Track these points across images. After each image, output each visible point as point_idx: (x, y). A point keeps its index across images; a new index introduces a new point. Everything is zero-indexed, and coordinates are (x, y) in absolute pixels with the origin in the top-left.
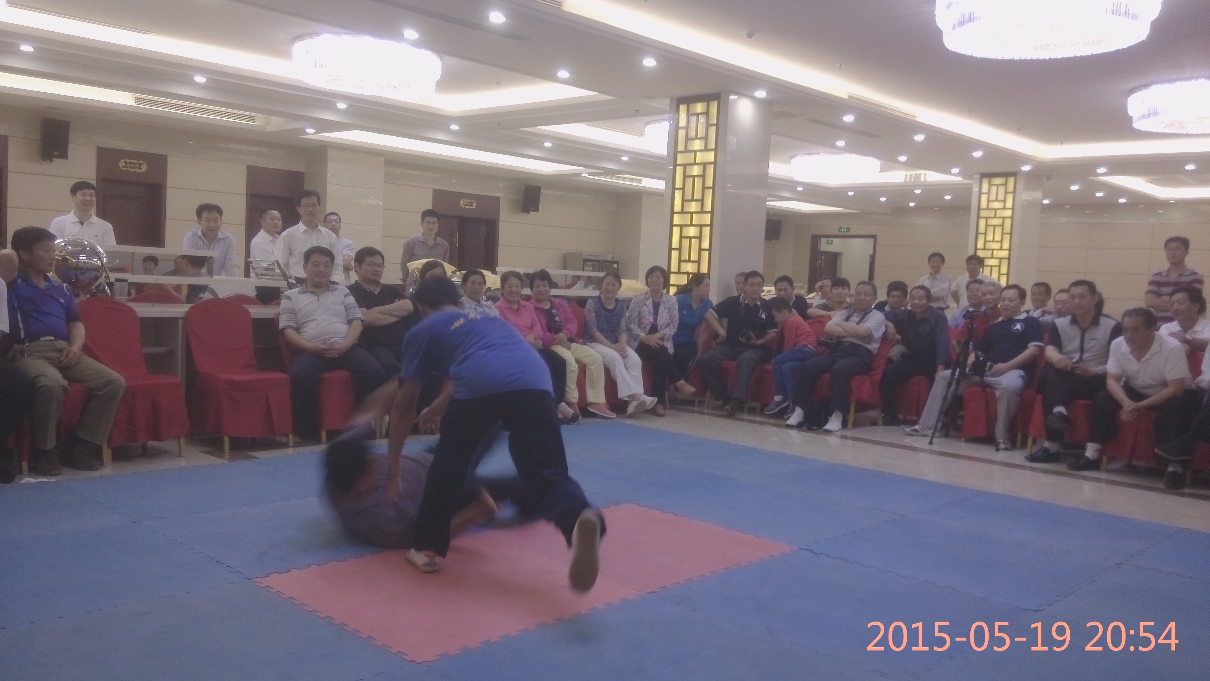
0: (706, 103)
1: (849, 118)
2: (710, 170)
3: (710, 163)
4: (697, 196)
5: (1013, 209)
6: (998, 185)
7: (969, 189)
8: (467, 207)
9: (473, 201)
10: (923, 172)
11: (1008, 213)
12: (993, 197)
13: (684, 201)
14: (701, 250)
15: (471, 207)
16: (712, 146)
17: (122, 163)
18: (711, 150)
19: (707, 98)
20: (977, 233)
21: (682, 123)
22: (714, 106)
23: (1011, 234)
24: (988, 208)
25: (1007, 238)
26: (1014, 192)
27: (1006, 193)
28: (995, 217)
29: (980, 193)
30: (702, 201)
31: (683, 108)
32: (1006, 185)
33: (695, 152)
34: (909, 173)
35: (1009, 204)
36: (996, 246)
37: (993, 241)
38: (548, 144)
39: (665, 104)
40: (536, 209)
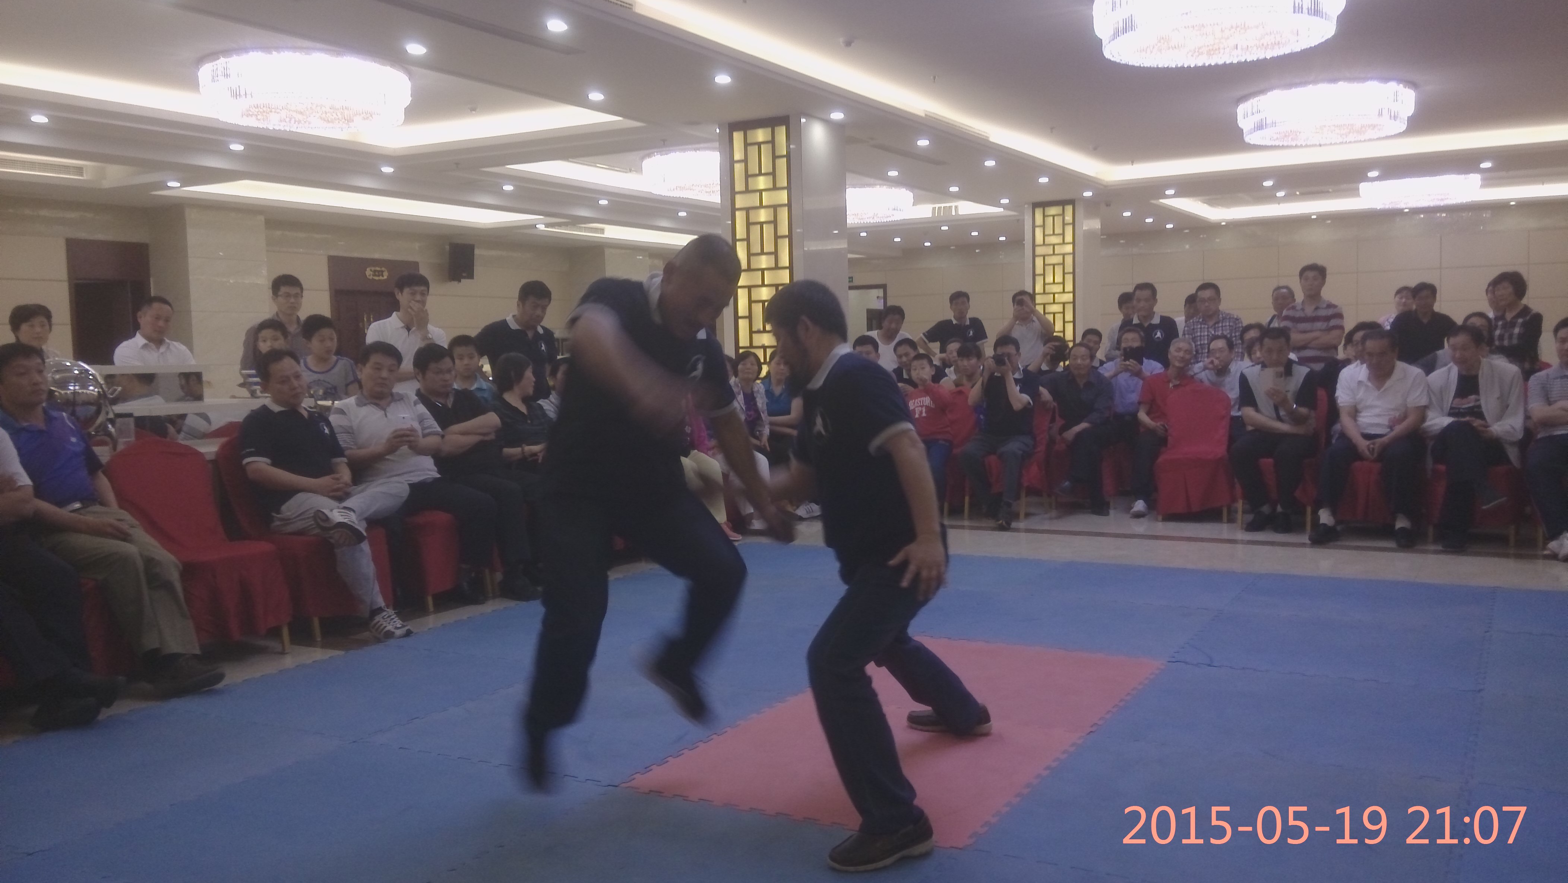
0: (769, 130)
1: (923, 143)
2: (784, 214)
3: (783, 205)
5: (1073, 243)
6: (1053, 216)
7: (1020, 222)
8: (377, 278)
9: (383, 269)
10: (953, 204)
11: (1069, 249)
12: (1049, 231)
13: (750, 254)
15: (381, 278)
16: (783, 181)
18: (782, 188)
19: (771, 123)
20: (1034, 275)
21: (738, 155)
22: (781, 132)
23: (1074, 273)
24: (1044, 244)
25: (1069, 278)
26: (1073, 223)
27: (1064, 224)
28: (1054, 254)
29: (1034, 227)
30: (775, 254)
31: (738, 137)
32: (1063, 215)
33: (761, 192)
34: (937, 206)
35: (1069, 238)
36: (1058, 288)
37: (1054, 283)
38: (508, 188)
40: (471, 276)
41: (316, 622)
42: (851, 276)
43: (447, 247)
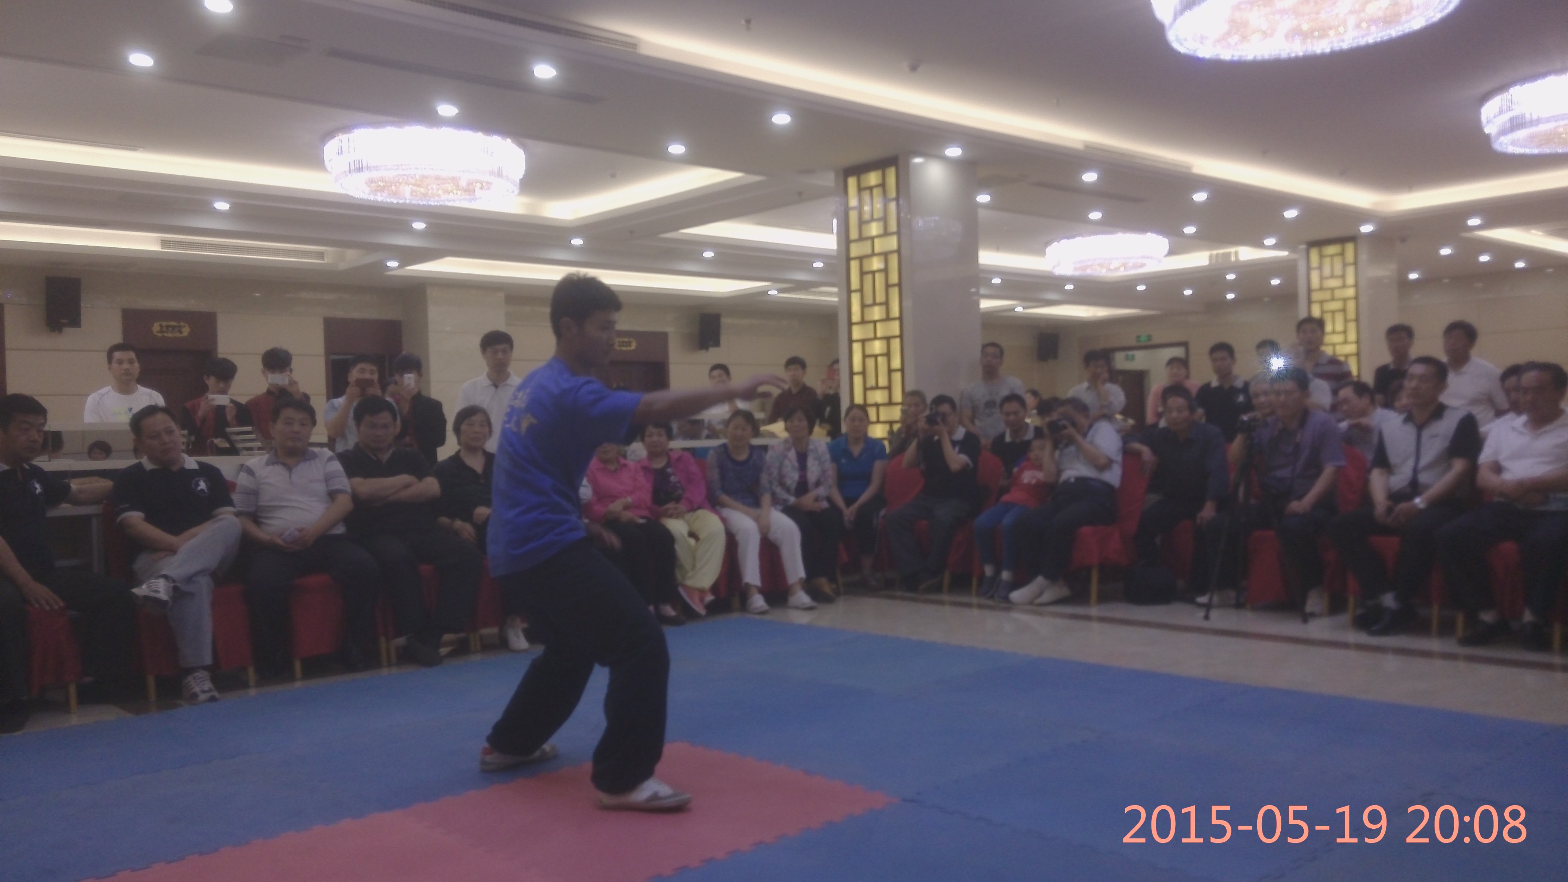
0: (880, 172)
1: (1090, 177)
2: (894, 260)
3: (892, 252)
4: (880, 298)
5: (1356, 286)
6: (1332, 256)
7: (1294, 265)
9: (633, 340)
10: (1232, 250)
11: (1351, 292)
12: (1327, 273)
13: (863, 306)
14: (890, 371)
16: (893, 227)
17: (156, 327)
18: (892, 234)
19: (881, 165)
21: (853, 202)
22: (891, 173)
23: (1357, 320)
24: (1321, 289)
25: (1352, 326)
26: (1355, 263)
27: (1345, 265)
28: (1333, 299)
29: (1309, 269)
30: (886, 304)
31: (852, 182)
32: (1342, 254)
33: (872, 239)
35: (1350, 280)
39: (828, 180)
40: (717, 344)
43: (697, 317)
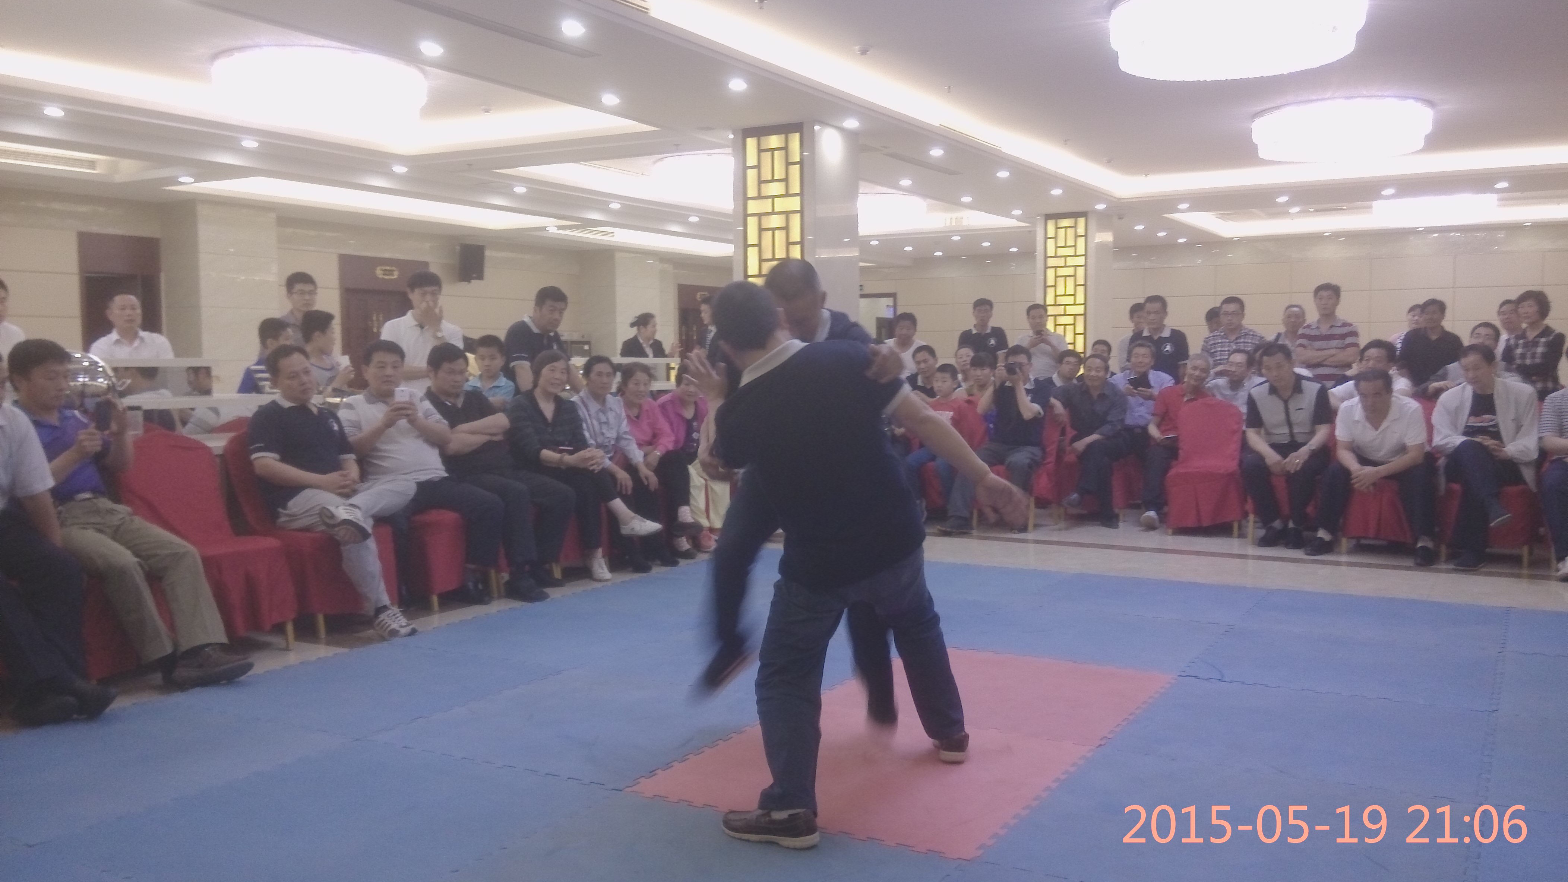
0: (783, 136)
1: (937, 152)
2: (796, 220)
3: (795, 212)
5: (1085, 255)
6: (1066, 228)
7: (1032, 234)
8: (386, 277)
9: (394, 268)
11: (1081, 261)
13: (761, 260)
15: (391, 277)
16: (796, 188)
18: (795, 195)
19: (785, 129)
20: (1045, 287)
21: (751, 160)
23: (1085, 285)
24: (1056, 256)
25: (1081, 290)
26: (1086, 236)
27: (1077, 237)
31: (751, 143)
32: (1075, 227)
33: (773, 198)
34: (949, 216)
35: (1081, 250)
36: (1069, 300)
37: (1065, 295)
38: (520, 190)
40: (480, 277)
41: (321, 619)
42: (861, 284)
43: (458, 248)
